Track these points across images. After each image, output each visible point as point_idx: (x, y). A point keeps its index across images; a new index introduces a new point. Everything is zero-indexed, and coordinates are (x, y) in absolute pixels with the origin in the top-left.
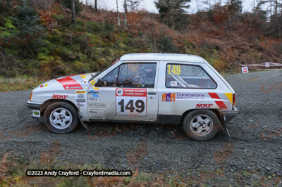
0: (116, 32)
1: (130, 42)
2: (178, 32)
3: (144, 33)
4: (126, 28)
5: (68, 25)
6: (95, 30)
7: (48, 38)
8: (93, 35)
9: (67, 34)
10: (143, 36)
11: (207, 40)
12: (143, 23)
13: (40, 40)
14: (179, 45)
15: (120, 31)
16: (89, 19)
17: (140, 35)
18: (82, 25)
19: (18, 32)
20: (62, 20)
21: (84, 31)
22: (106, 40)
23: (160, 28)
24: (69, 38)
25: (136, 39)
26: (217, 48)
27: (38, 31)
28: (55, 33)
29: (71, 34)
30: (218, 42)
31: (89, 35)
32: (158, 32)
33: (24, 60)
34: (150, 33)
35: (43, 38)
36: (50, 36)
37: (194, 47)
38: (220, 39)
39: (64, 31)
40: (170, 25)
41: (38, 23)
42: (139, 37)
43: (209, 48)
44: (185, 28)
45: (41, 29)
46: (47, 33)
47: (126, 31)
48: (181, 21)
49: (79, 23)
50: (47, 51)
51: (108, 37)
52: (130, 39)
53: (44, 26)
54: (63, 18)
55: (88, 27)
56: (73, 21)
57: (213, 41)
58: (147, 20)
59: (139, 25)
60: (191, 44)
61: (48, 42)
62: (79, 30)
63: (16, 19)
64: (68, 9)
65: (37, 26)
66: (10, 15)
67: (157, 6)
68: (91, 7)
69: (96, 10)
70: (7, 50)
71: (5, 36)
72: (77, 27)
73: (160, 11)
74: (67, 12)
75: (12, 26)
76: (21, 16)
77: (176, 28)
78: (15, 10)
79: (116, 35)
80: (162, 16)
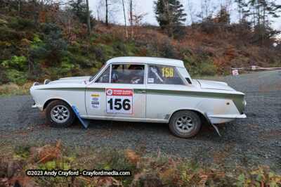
0: (125, 43)
1: (137, 51)
2: (177, 41)
3: (148, 43)
4: (133, 39)
5: (85, 38)
6: (108, 41)
7: (69, 49)
8: (106, 46)
9: (84, 45)
10: (148, 45)
11: (202, 48)
12: (147, 34)
13: (63, 51)
14: (179, 53)
15: (129, 41)
16: (101, 32)
17: (145, 45)
18: (96, 37)
19: (45, 44)
20: (80, 33)
21: (98, 42)
22: (117, 49)
23: (162, 38)
24: (86, 48)
25: (142, 48)
26: (211, 54)
27: (61, 43)
28: (74, 45)
29: (88, 46)
30: (211, 49)
31: (103, 45)
32: (160, 41)
33: (50, 68)
34: (153, 42)
35: (65, 49)
36: (71, 47)
37: (191, 54)
38: (212, 46)
39: (81, 43)
40: (170, 36)
41: (61, 36)
43: (203, 54)
44: (183, 38)
45: (64, 41)
46: (68, 45)
47: (133, 41)
48: (179, 32)
49: (93, 36)
50: (69, 60)
51: (118, 47)
52: (137, 48)
53: (65, 39)
54: (81, 32)
55: (102, 39)
56: (89, 34)
57: (206, 48)
58: (151, 31)
59: (143, 36)
60: (188, 51)
61: (69, 52)
62: (94, 42)
63: (43, 34)
64: (84, 25)
65: (60, 40)
66: (37, 31)
67: (159, 19)
68: (102, 22)
69: (107, 24)
70: (36, 60)
71: (34, 48)
72: (93, 39)
73: (161, 24)
74: (84, 27)
75: (39, 40)
76: (47, 31)
77: (175, 38)
78: (42, 27)
79: (125, 45)
80: (163, 28)
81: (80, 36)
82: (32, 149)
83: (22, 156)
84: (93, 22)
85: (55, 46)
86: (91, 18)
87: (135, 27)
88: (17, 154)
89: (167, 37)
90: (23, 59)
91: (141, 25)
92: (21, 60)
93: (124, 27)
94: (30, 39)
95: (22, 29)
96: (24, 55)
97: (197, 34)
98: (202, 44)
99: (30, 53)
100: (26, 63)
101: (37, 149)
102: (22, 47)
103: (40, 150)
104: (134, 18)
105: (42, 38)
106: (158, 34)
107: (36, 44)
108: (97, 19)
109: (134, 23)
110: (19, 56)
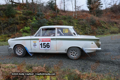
0: (73, 19)
1: (79, 23)
2: (98, 17)
3: (84, 19)
4: (77, 17)
5: (55, 18)
6: (65, 19)
8: (64, 21)
10: (84, 20)
11: (111, 20)
14: (99, 23)
15: (74, 18)
16: (62, 15)
17: (83, 20)
18: (60, 17)
19: (37, 21)
22: (69, 22)
23: (90, 16)
24: (55, 22)
25: (81, 21)
26: (116, 23)
27: (44, 20)
28: (50, 21)
30: (116, 21)
31: (63, 21)
32: (89, 18)
34: (86, 18)
35: (46, 23)
36: (48, 22)
37: (105, 23)
38: (116, 19)
39: (53, 20)
40: (94, 15)
42: (82, 21)
43: (112, 23)
44: (101, 15)
46: (47, 21)
47: (77, 19)
48: (99, 13)
49: (58, 17)
51: (70, 22)
52: (78, 21)
53: (46, 19)
54: (53, 15)
55: (62, 18)
56: (56, 16)
57: (113, 20)
58: (85, 13)
59: (82, 15)
60: (104, 22)
62: (59, 19)
63: (37, 17)
64: (54, 12)
65: (44, 19)
66: (34, 16)
67: (89, 7)
68: (62, 10)
69: (64, 11)
70: (34, 28)
71: (33, 23)
72: (58, 18)
73: (90, 10)
74: (54, 13)
75: (35, 20)
76: (38, 16)
77: (97, 16)
78: (36, 14)
79: (73, 21)
80: (91, 12)
81: (52, 17)
82: (33, 68)
83: (29, 71)
84: (58, 10)
85: (42, 22)
86: (57, 9)
87: (78, 12)
88: (27, 70)
89: (93, 15)
90: (29, 28)
91: (80, 11)
92: (28, 28)
93: (72, 12)
94: (31, 19)
95: (28, 15)
96: (29, 26)
97: (108, 13)
98: (111, 18)
99: (31, 25)
100: (30, 30)
101: (35, 68)
102: (28, 23)
103: (37, 68)
104: (77, 7)
105: (36, 19)
106: (89, 14)
107: (34, 22)
108: (60, 9)
109: (77, 10)
110: (27, 27)
